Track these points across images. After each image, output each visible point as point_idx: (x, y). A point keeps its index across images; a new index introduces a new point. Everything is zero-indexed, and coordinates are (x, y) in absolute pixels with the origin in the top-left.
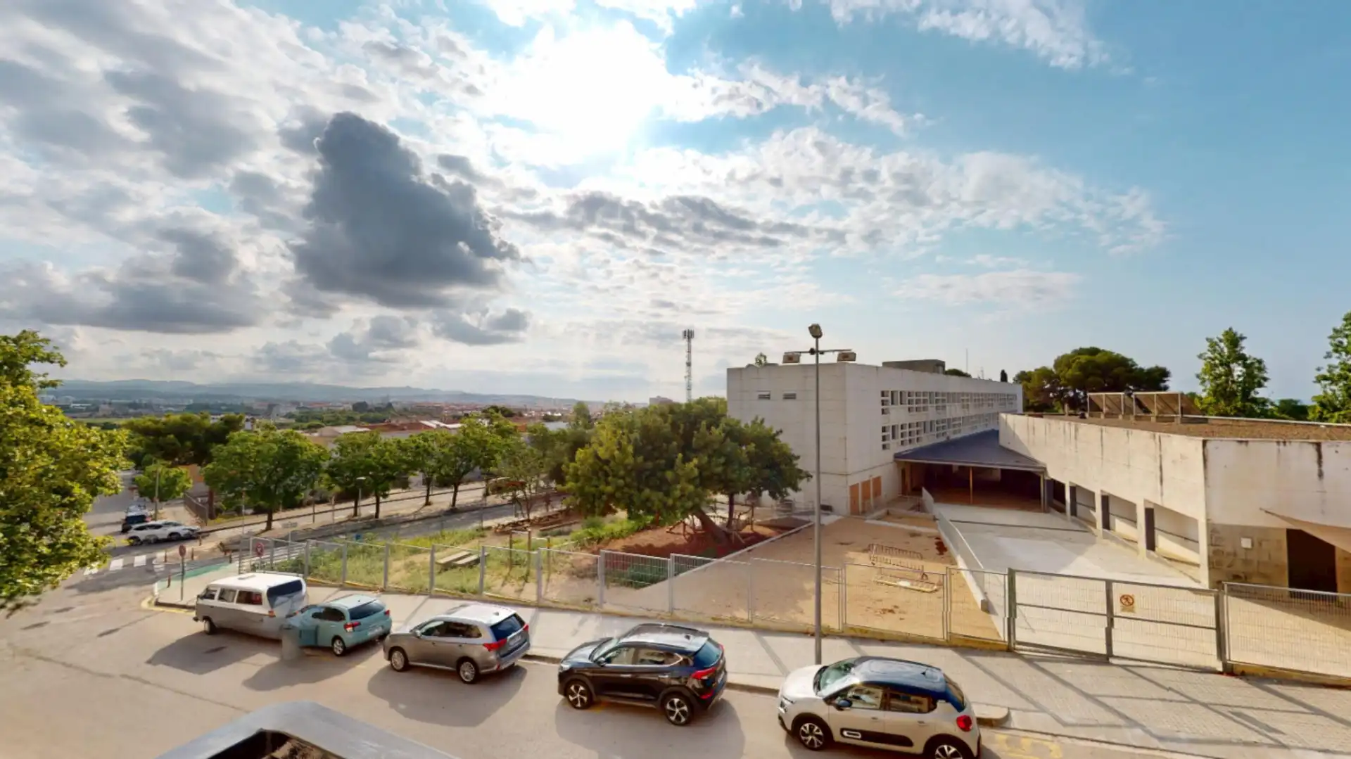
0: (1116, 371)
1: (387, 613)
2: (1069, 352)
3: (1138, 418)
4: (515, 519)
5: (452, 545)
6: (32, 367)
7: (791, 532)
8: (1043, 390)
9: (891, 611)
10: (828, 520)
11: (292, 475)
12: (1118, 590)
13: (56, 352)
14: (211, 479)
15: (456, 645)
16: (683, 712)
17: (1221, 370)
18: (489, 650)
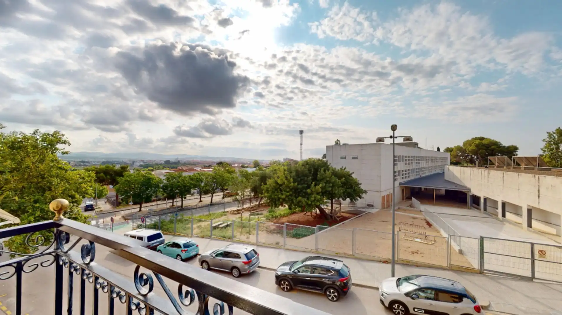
0: (493, 147)
1: (197, 246)
2: (470, 139)
3: (514, 168)
4: (238, 208)
5: (215, 218)
6: (59, 146)
7: (358, 216)
8: (458, 156)
9: (417, 253)
10: (373, 211)
11: (148, 189)
12: (537, 248)
13: (67, 140)
14: (118, 191)
15: (231, 262)
16: (335, 296)
17: (554, 146)
18: (245, 264)
